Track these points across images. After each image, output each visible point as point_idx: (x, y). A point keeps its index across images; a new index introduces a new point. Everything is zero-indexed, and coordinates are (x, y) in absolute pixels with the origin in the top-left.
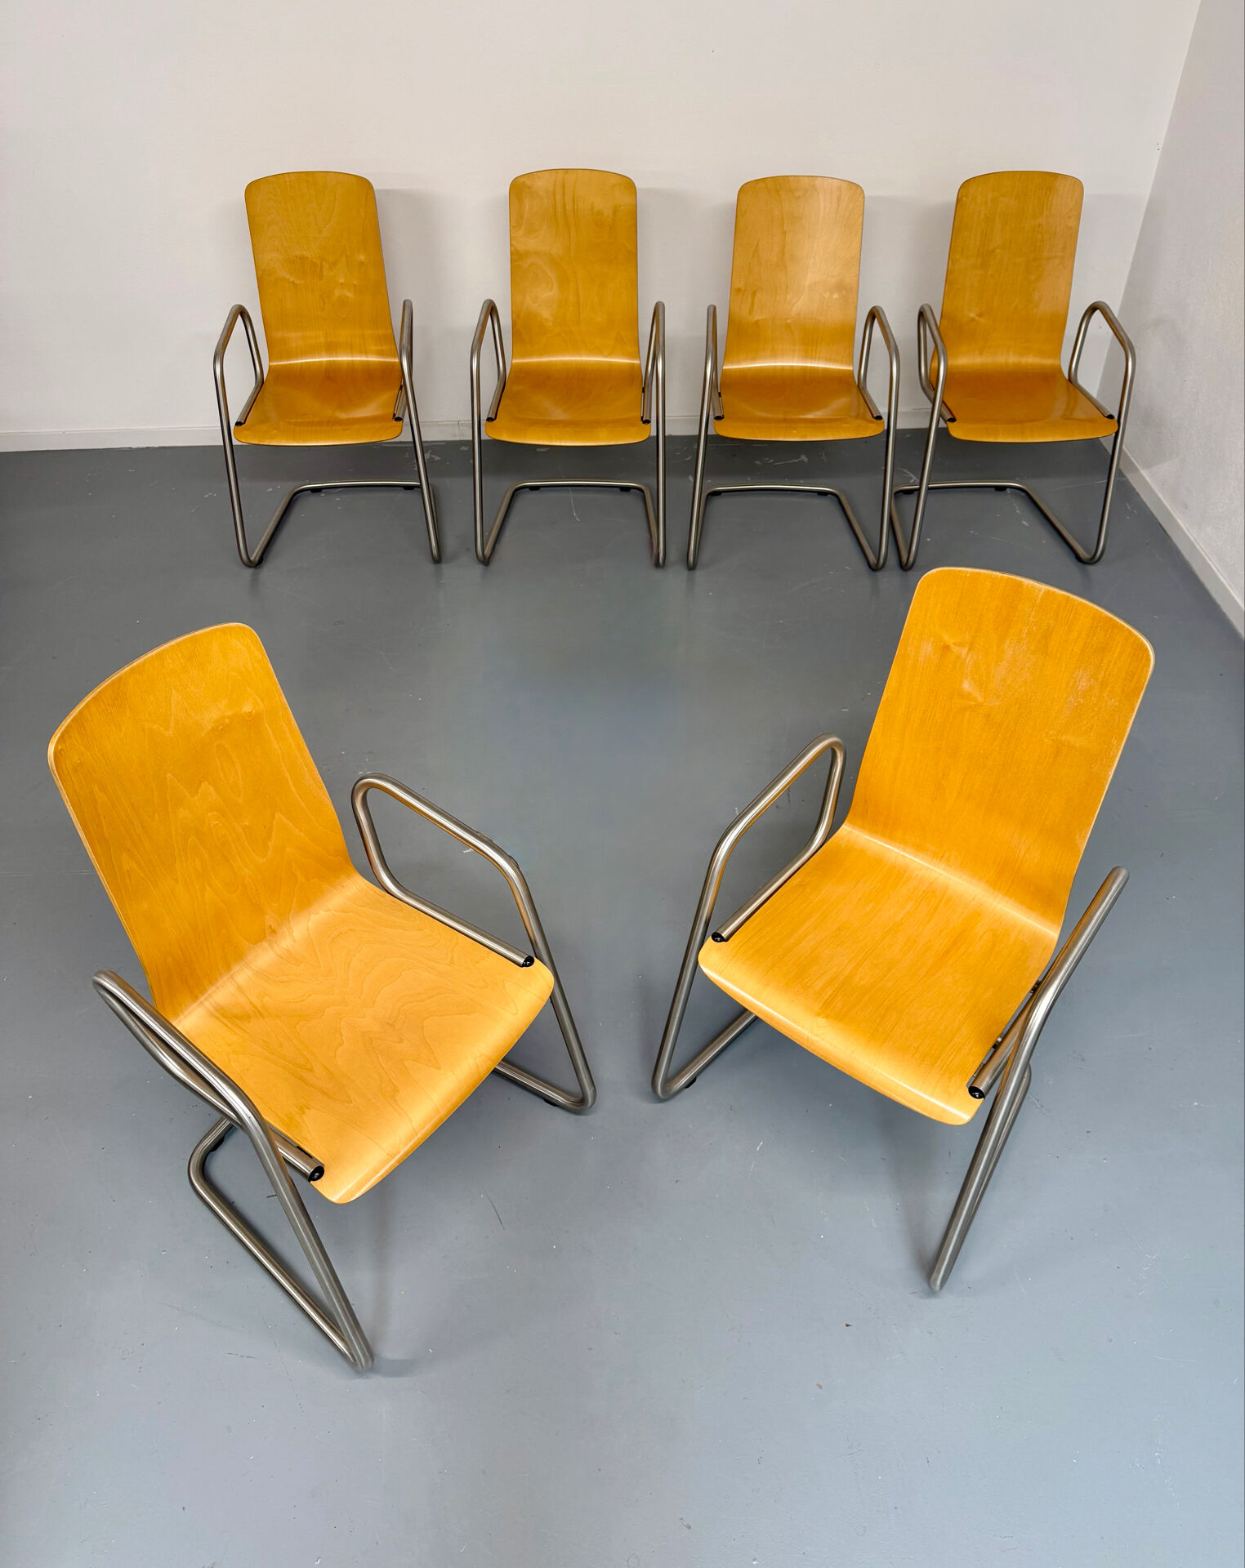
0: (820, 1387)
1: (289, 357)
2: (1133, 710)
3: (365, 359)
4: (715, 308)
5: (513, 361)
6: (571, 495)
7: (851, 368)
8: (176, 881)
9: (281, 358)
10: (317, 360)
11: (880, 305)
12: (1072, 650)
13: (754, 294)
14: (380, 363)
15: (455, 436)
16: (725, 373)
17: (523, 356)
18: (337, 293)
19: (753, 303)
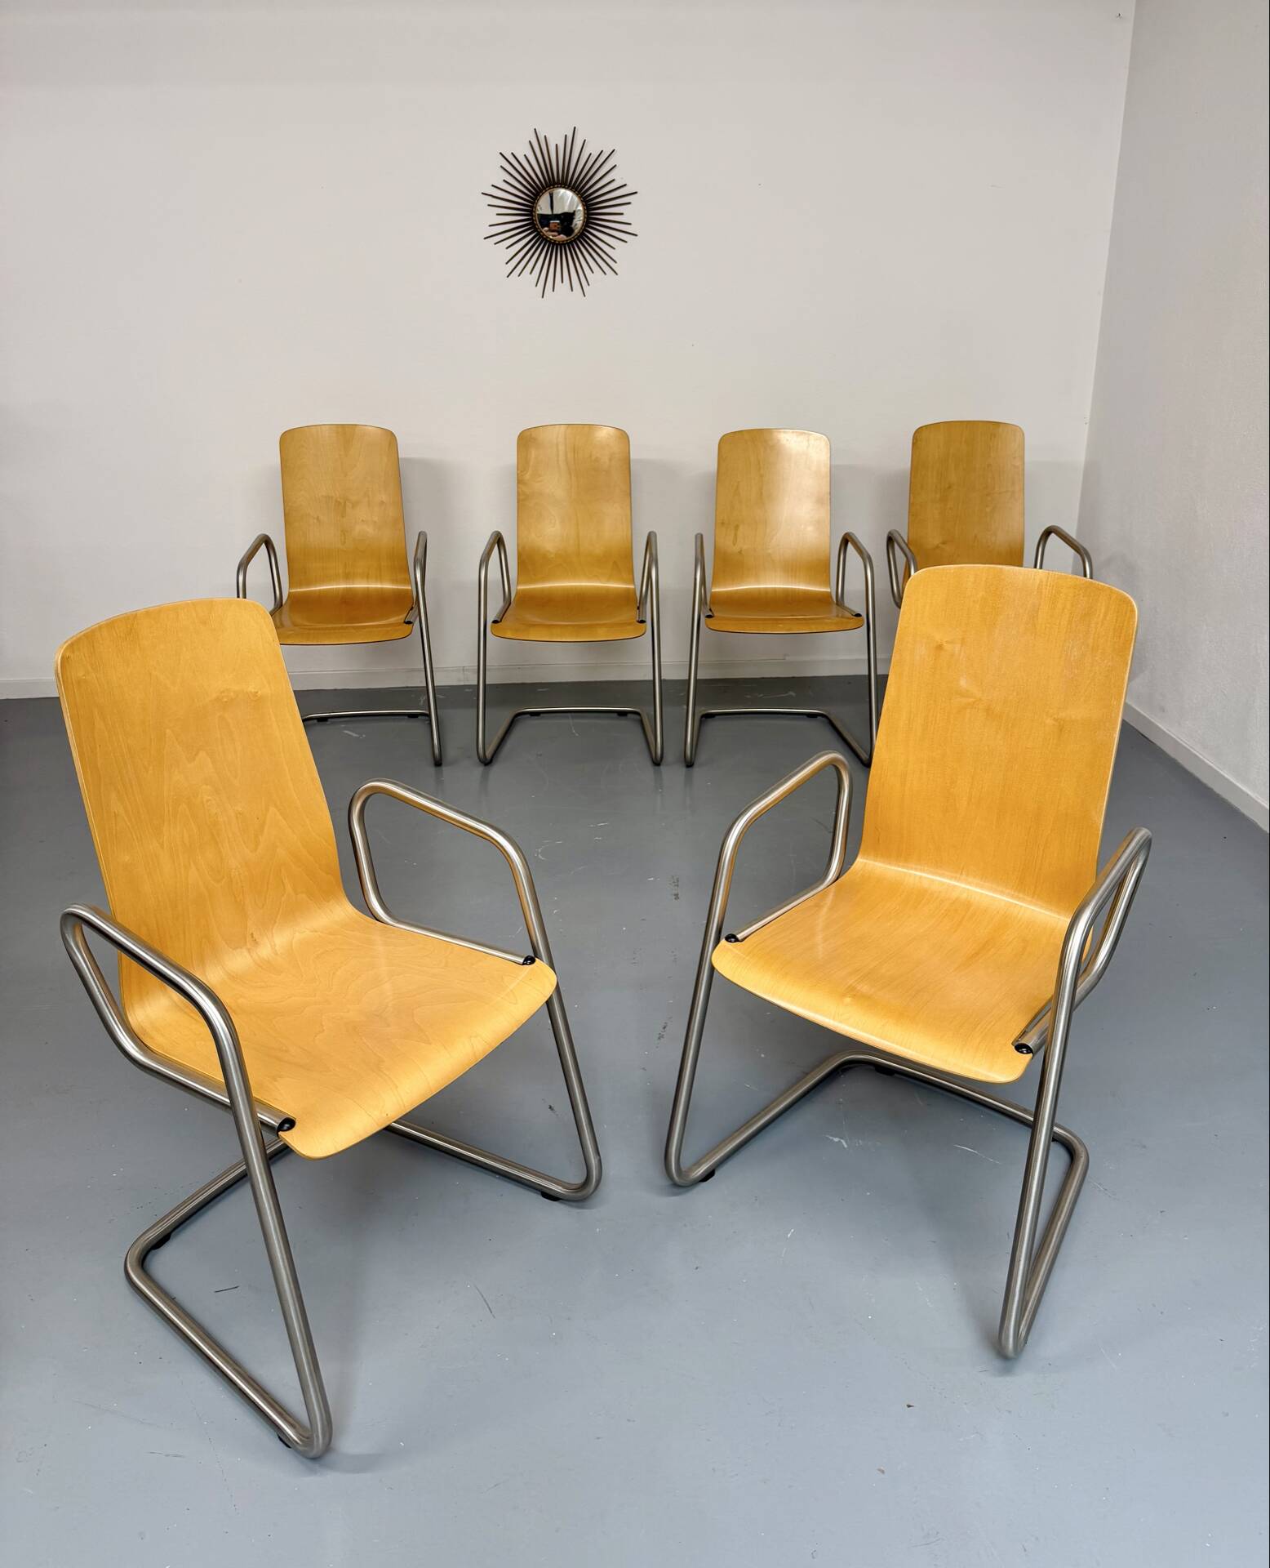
0: (883, 1472)
1: (309, 584)
2: (1127, 664)
3: (379, 586)
4: (702, 536)
5: (518, 587)
6: (570, 721)
7: (829, 590)
8: (162, 846)
9: (301, 586)
10: (335, 587)
11: (851, 531)
12: (1060, 624)
13: (737, 527)
14: (393, 589)
15: (460, 681)
16: (714, 595)
17: (525, 583)
18: (358, 528)
19: (736, 535)
